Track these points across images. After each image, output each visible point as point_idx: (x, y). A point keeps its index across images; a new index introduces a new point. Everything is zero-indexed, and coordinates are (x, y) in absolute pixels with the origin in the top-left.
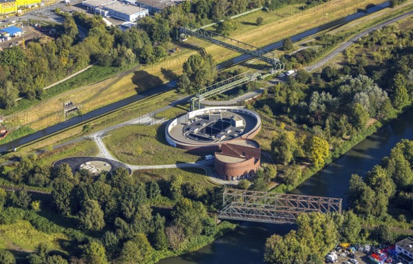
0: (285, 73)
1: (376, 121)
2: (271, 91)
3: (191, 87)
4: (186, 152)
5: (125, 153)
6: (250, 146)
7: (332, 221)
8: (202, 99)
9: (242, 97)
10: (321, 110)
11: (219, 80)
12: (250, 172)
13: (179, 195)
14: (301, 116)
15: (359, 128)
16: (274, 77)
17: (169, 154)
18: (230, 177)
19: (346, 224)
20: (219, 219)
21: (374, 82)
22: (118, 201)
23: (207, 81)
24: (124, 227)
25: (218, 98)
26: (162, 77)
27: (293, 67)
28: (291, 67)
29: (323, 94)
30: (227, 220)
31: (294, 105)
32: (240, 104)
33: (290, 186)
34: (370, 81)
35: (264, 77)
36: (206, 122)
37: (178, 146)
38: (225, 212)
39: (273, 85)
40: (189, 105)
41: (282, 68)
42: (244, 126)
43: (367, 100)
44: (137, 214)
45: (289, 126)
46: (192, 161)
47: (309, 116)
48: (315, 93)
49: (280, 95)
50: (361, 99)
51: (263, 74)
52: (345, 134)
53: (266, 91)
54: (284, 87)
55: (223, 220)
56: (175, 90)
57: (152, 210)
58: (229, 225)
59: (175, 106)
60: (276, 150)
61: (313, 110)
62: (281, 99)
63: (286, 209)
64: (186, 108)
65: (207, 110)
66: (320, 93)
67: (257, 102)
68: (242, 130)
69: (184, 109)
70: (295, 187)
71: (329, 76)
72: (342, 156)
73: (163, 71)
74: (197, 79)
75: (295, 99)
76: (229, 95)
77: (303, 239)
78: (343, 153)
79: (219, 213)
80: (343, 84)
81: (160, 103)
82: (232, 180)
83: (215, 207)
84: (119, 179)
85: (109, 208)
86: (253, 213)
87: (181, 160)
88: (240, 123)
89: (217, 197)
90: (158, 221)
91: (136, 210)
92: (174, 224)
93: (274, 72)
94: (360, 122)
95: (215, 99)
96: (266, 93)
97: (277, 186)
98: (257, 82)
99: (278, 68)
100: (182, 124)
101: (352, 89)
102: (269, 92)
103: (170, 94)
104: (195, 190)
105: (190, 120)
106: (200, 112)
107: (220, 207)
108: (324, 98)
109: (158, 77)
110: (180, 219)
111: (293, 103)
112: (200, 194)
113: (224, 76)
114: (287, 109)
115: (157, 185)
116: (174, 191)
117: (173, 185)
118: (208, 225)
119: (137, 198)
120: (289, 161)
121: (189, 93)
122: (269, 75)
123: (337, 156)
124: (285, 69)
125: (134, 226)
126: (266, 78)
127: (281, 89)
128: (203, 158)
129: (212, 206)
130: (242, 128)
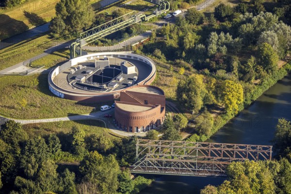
0: (171, 14)
1: (285, 63)
2: (160, 34)
3: (67, 32)
4: (76, 103)
5: (5, 106)
6: (152, 93)
7: (267, 170)
8: (83, 43)
9: (127, 41)
10: (221, 52)
11: (97, 23)
12: (156, 122)
13: (83, 149)
14: (199, 61)
15: (270, 71)
16: (160, 19)
17: (58, 106)
18: (135, 129)
19: (282, 173)
20: (132, 174)
21: (279, 20)
22: (17, 158)
23: (85, 24)
24: (29, 186)
25: (100, 43)
26: (26, 22)
27: (179, 7)
28: (177, 6)
29: (222, 34)
30: (142, 175)
31: (189, 48)
32: (126, 48)
33: (203, 136)
34: (275, 18)
35: (148, 18)
36: (93, 70)
37: (66, 97)
38: (139, 166)
39: (160, 27)
40: (68, 51)
41: (167, 8)
42: (137, 73)
43: (276, 38)
44: (41, 170)
45: (188, 72)
46: (86, 112)
47: (208, 60)
48: (213, 33)
49: (171, 38)
50: (269, 39)
51: (147, 16)
52: (254, 78)
53: (154, 34)
54: (174, 29)
55: (136, 175)
56: (47, 36)
57: (57, 166)
58: (143, 180)
59: (52, 53)
60: (184, 96)
61: (213, 53)
62: (172, 43)
63: (209, 159)
64: (65, 55)
65: (91, 57)
66: (219, 33)
67: (144, 47)
68: (136, 77)
69: (63, 56)
70: (209, 137)
71: (224, 15)
72: (253, 102)
73: (27, 15)
74: (74, 22)
75: (190, 42)
76: (112, 40)
77: (240, 190)
78: (255, 99)
79: (132, 168)
80: (243, 22)
81: (34, 50)
82: (137, 131)
83: (126, 161)
84: (10, 133)
85: (6, 166)
86: (170, 166)
87: (73, 112)
88: (132, 70)
89: (128, 150)
90: (67, 178)
91: (40, 167)
92: (87, 180)
93: (159, 13)
94: (272, 63)
95: (97, 44)
96: (154, 36)
97: (189, 137)
98: (142, 24)
99: (162, 8)
100: (64, 73)
101: (255, 28)
102: (157, 35)
103: (42, 40)
104: (102, 142)
105: (73, 68)
106: (83, 59)
107: (132, 160)
108: (224, 39)
109: (22, 22)
110: (93, 175)
111: (188, 47)
112: (108, 147)
113: (103, 18)
114: (182, 53)
115: (57, 139)
116: (77, 144)
117: (76, 137)
118: (124, 180)
119: (39, 153)
120: (200, 108)
121: (65, 39)
122: (153, 16)
123: (249, 102)
124: (171, 9)
125: (41, 184)
126: (151, 20)
127: (171, 31)
128: (98, 109)
129: (123, 160)
130: (135, 75)
